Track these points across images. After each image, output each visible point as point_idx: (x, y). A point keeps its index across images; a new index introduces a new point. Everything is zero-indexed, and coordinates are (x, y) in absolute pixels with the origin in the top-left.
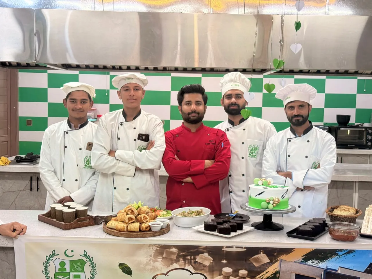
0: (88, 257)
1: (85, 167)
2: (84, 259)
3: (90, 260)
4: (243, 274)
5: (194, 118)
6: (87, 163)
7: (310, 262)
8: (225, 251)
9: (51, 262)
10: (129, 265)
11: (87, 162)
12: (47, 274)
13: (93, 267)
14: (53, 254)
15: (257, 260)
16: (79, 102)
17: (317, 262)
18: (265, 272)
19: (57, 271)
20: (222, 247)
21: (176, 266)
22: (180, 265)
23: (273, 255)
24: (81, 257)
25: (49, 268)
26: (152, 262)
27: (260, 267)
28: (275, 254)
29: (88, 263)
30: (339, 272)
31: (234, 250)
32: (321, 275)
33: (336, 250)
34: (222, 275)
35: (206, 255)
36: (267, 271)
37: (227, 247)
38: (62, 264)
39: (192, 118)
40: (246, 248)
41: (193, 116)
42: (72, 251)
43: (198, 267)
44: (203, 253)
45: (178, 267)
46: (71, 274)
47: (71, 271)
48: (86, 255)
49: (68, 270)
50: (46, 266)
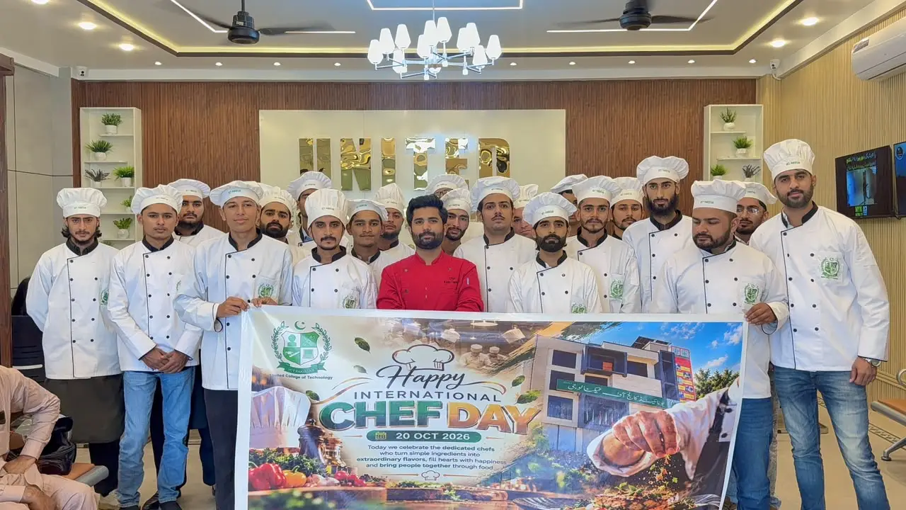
0: (321, 330)
2: (316, 331)
3: (323, 333)
4: (494, 351)
5: (428, 240)
7: (570, 337)
8: (474, 326)
10: (366, 340)
12: (276, 348)
13: (327, 341)
14: (282, 327)
15: (510, 335)
17: (577, 337)
18: (519, 349)
19: (286, 346)
20: (471, 321)
21: (418, 342)
22: (423, 342)
23: (528, 330)
24: (314, 330)
25: (278, 342)
26: (391, 338)
27: (512, 344)
28: (531, 329)
29: (321, 337)
30: (603, 347)
31: (484, 324)
32: (583, 351)
33: (599, 323)
34: (470, 351)
35: (452, 331)
36: (521, 347)
37: (476, 322)
38: (292, 337)
39: (425, 240)
40: (497, 322)
41: (426, 239)
42: (303, 323)
43: (443, 344)
44: (449, 328)
45: (421, 343)
46: (302, 349)
47: (302, 346)
48: (318, 328)
49: (298, 346)
50: (274, 340)
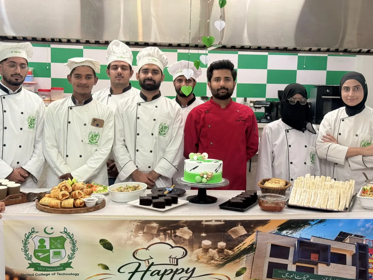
0: (68, 234)
1: (89, 142)
2: (64, 235)
3: (70, 237)
4: (222, 246)
5: (223, 94)
6: (91, 139)
7: (284, 232)
8: (204, 225)
9: (30, 240)
10: (110, 240)
11: (91, 137)
12: (26, 251)
13: (74, 244)
14: (33, 232)
15: (235, 232)
16: (83, 78)
17: (290, 232)
18: (242, 243)
19: (37, 248)
20: (202, 221)
21: (156, 240)
22: (161, 240)
23: (250, 227)
24: (61, 235)
25: (28, 246)
26: (132, 238)
28: (252, 226)
29: (68, 240)
30: (312, 241)
31: (213, 223)
32: (295, 244)
33: (308, 220)
34: (202, 247)
35: (186, 229)
36: (244, 242)
37: (206, 221)
38: (42, 241)
39: (221, 94)
40: (225, 221)
41: (222, 92)
42: (52, 228)
43: (178, 241)
44: (183, 227)
45: (159, 241)
46: (51, 251)
47: (51, 248)
48: (66, 232)
49: (48, 247)
50: (25, 244)
